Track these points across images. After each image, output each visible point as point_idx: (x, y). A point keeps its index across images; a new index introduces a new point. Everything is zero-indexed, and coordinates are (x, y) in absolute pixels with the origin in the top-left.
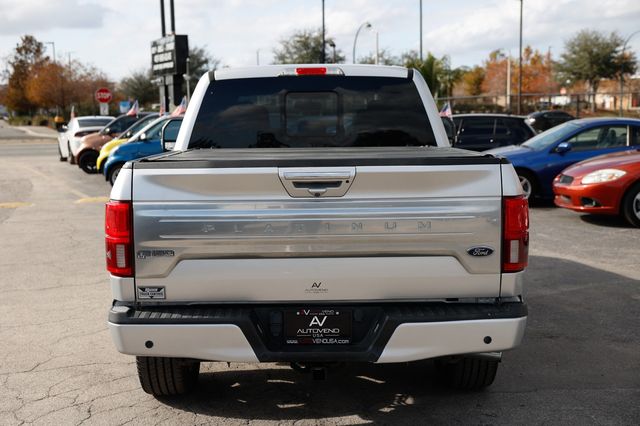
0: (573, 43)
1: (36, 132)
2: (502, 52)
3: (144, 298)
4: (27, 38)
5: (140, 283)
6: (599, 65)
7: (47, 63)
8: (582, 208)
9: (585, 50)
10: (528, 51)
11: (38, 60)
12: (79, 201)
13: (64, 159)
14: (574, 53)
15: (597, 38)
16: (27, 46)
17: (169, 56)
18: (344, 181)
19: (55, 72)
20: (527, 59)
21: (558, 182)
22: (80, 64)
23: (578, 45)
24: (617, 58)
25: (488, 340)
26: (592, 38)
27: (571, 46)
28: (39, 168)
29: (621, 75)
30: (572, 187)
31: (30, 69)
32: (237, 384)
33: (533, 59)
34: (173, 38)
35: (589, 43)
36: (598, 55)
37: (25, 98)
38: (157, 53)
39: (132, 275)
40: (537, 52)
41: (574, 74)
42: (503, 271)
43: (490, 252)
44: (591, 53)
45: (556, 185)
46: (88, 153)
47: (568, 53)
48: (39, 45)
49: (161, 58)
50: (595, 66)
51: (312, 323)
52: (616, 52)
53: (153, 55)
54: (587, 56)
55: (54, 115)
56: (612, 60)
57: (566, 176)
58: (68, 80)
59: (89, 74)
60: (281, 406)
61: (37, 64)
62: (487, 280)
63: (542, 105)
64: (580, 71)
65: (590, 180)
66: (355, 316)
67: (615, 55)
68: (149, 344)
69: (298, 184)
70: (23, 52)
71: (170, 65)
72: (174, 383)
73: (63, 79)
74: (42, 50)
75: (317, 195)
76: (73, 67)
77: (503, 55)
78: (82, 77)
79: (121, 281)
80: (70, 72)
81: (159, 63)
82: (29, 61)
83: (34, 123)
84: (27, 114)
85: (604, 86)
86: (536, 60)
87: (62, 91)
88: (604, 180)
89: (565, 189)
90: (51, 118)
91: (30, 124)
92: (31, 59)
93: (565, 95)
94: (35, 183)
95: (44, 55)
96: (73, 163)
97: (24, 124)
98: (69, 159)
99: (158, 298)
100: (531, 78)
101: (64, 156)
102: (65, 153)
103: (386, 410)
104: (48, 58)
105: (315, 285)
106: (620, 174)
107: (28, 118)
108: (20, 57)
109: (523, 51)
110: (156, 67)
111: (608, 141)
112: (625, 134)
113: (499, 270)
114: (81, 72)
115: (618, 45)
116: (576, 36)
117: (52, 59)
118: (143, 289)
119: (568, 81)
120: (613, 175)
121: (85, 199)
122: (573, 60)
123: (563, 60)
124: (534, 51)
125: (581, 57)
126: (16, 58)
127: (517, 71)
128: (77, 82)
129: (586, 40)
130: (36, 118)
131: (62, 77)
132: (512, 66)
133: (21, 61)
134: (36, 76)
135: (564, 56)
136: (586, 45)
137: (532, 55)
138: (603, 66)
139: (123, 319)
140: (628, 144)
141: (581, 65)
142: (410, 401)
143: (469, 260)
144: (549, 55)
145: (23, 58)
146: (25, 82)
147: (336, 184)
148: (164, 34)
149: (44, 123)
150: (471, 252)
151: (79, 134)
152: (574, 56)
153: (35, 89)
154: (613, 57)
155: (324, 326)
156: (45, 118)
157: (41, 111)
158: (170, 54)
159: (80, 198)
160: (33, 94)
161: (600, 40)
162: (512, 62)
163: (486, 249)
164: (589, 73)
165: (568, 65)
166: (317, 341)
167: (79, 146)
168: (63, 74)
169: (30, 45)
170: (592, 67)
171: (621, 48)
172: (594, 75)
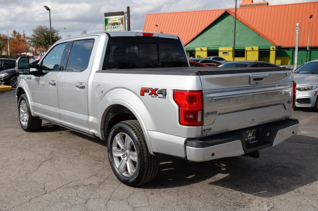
5: (204, 128)
6: (48, 40)
9: (41, 34)
10: (15, 32)
14: (37, 34)
18: (265, 78)
20: (15, 36)
23: (39, 31)
24: (55, 38)
26: (44, 29)
27: (35, 31)
33: (17, 36)
36: (47, 36)
40: (19, 33)
41: (38, 43)
42: (293, 108)
47: (34, 34)
52: (54, 35)
54: (43, 36)
64: (40, 42)
68: (213, 155)
75: (257, 84)
86: (19, 37)
100: (18, 44)
115: (54, 33)
122: (37, 37)
124: (17, 32)
125: (41, 37)
129: (42, 30)
135: (33, 36)
137: (17, 34)
141: (41, 40)
144: (24, 35)
152: (37, 36)
154: (53, 37)
161: (47, 30)
164: (44, 43)
165: (35, 39)
170: (46, 41)
171: (56, 34)
172: (46, 44)
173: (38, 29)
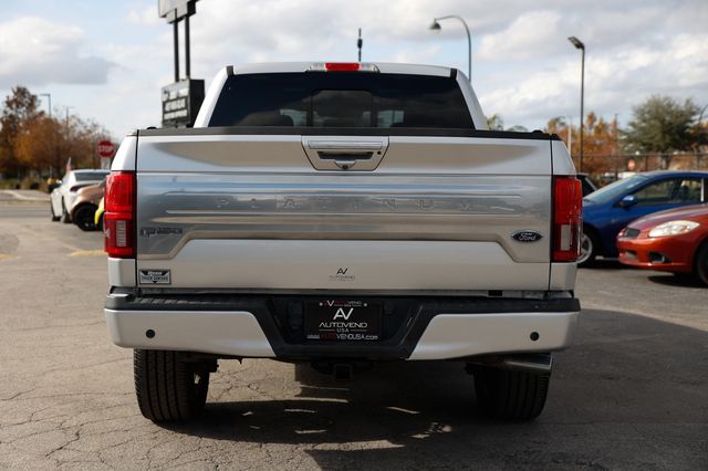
0: (642, 110)
1: (26, 195)
2: (562, 120)
3: (145, 282)
4: (19, 89)
5: (143, 265)
6: (671, 135)
7: (42, 118)
8: (650, 265)
9: (656, 118)
10: (592, 118)
11: (31, 115)
12: (73, 254)
13: (57, 219)
14: (644, 121)
15: (670, 105)
16: (19, 99)
17: (182, 104)
18: (375, 152)
19: (50, 128)
20: (591, 128)
21: (623, 236)
22: (79, 120)
23: (649, 112)
24: (694, 128)
25: (535, 336)
26: (665, 104)
27: (640, 112)
28: (28, 226)
29: (697, 147)
30: (639, 241)
31: (21, 124)
32: (249, 413)
33: (597, 128)
34: (187, 83)
35: (660, 110)
36: (670, 124)
37: (14, 159)
38: (168, 101)
39: (133, 256)
40: (602, 120)
41: (644, 145)
42: (552, 260)
43: (538, 237)
44: (663, 121)
45: (620, 240)
46: (84, 207)
47: (636, 121)
48: (33, 98)
49: (174, 105)
50: (667, 136)
51: (337, 315)
52: (691, 121)
53: (164, 104)
54: (658, 124)
55: (46, 178)
56: (688, 130)
57: (632, 229)
58: (65, 137)
59: (90, 132)
60: (299, 432)
61: (29, 118)
62: (535, 270)
63: (606, 180)
64: (651, 141)
65: (658, 233)
66: (385, 308)
67: (691, 125)
68: (150, 334)
69: (323, 155)
70: (14, 106)
71: (184, 113)
72: (177, 405)
73: (60, 137)
74: (36, 104)
75: (345, 168)
76: (71, 123)
77: (563, 124)
78: (81, 134)
79: (120, 262)
80: (67, 128)
81: (172, 111)
82: (20, 116)
83: (23, 186)
84: (15, 176)
85: (678, 160)
86: (601, 128)
87: (58, 149)
88: (674, 233)
89: (630, 244)
90: (43, 181)
91: (18, 187)
92: (22, 113)
93: (634, 170)
94: (21, 238)
95: (39, 109)
96: (67, 221)
97: (12, 188)
98: (63, 219)
99: (162, 283)
100: (595, 149)
101: (57, 215)
102: (59, 212)
103: (420, 436)
104: (42, 113)
105: (340, 271)
106: (693, 225)
107: (17, 181)
108: (10, 112)
109: (585, 118)
110: (168, 116)
111: (680, 197)
112: (699, 189)
113: (548, 260)
114: (81, 128)
115: (694, 114)
116: (646, 102)
117: (47, 112)
118: (145, 272)
119: (637, 153)
120: (685, 227)
121: (78, 253)
122: (642, 129)
123: (631, 129)
124: (598, 119)
125: (652, 126)
126: (5, 112)
127: (579, 141)
128: (75, 139)
129: (658, 107)
130: (26, 180)
131: (58, 134)
132: (573, 135)
133: (11, 116)
134: (28, 132)
135: (633, 124)
136: (658, 112)
137: (596, 123)
138: (677, 137)
139: (121, 305)
140: (702, 199)
141: (653, 134)
142: (447, 429)
143: (514, 246)
144: (615, 123)
145: (13, 112)
146: (14, 139)
147: (367, 155)
148: (177, 79)
149: (34, 187)
150: (517, 237)
151: (74, 189)
152: (643, 125)
153: (27, 146)
154: (688, 127)
155: (350, 320)
156: (36, 180)
157: (32, 173)
158: (183, 100)
159: (73, 251)
160: (24, 152)
161: (673, 108)
162: (573, 131)
163: (534, 234)
164: (661, 144)
165: (637, 135)
166: (342, 336)
167: (73, 200)
168: (60, 132)
169: (22, 98)
170: (664, 138)
171: (697, 117)
172: (667, 146)
173: (645, 106)
